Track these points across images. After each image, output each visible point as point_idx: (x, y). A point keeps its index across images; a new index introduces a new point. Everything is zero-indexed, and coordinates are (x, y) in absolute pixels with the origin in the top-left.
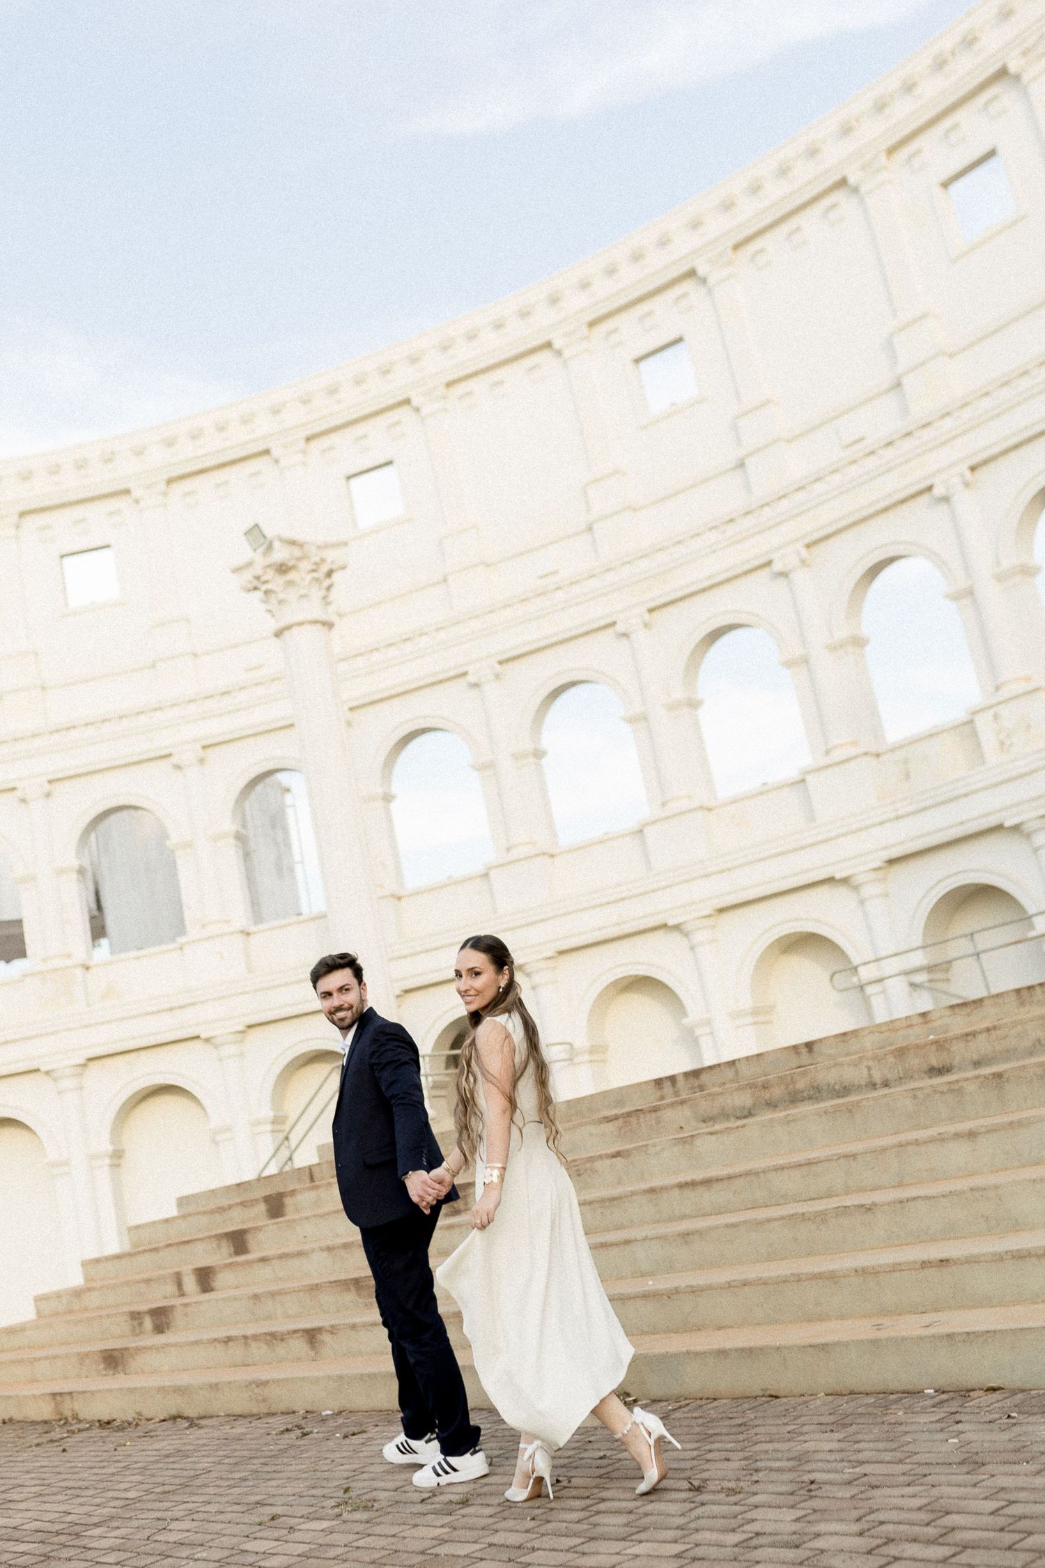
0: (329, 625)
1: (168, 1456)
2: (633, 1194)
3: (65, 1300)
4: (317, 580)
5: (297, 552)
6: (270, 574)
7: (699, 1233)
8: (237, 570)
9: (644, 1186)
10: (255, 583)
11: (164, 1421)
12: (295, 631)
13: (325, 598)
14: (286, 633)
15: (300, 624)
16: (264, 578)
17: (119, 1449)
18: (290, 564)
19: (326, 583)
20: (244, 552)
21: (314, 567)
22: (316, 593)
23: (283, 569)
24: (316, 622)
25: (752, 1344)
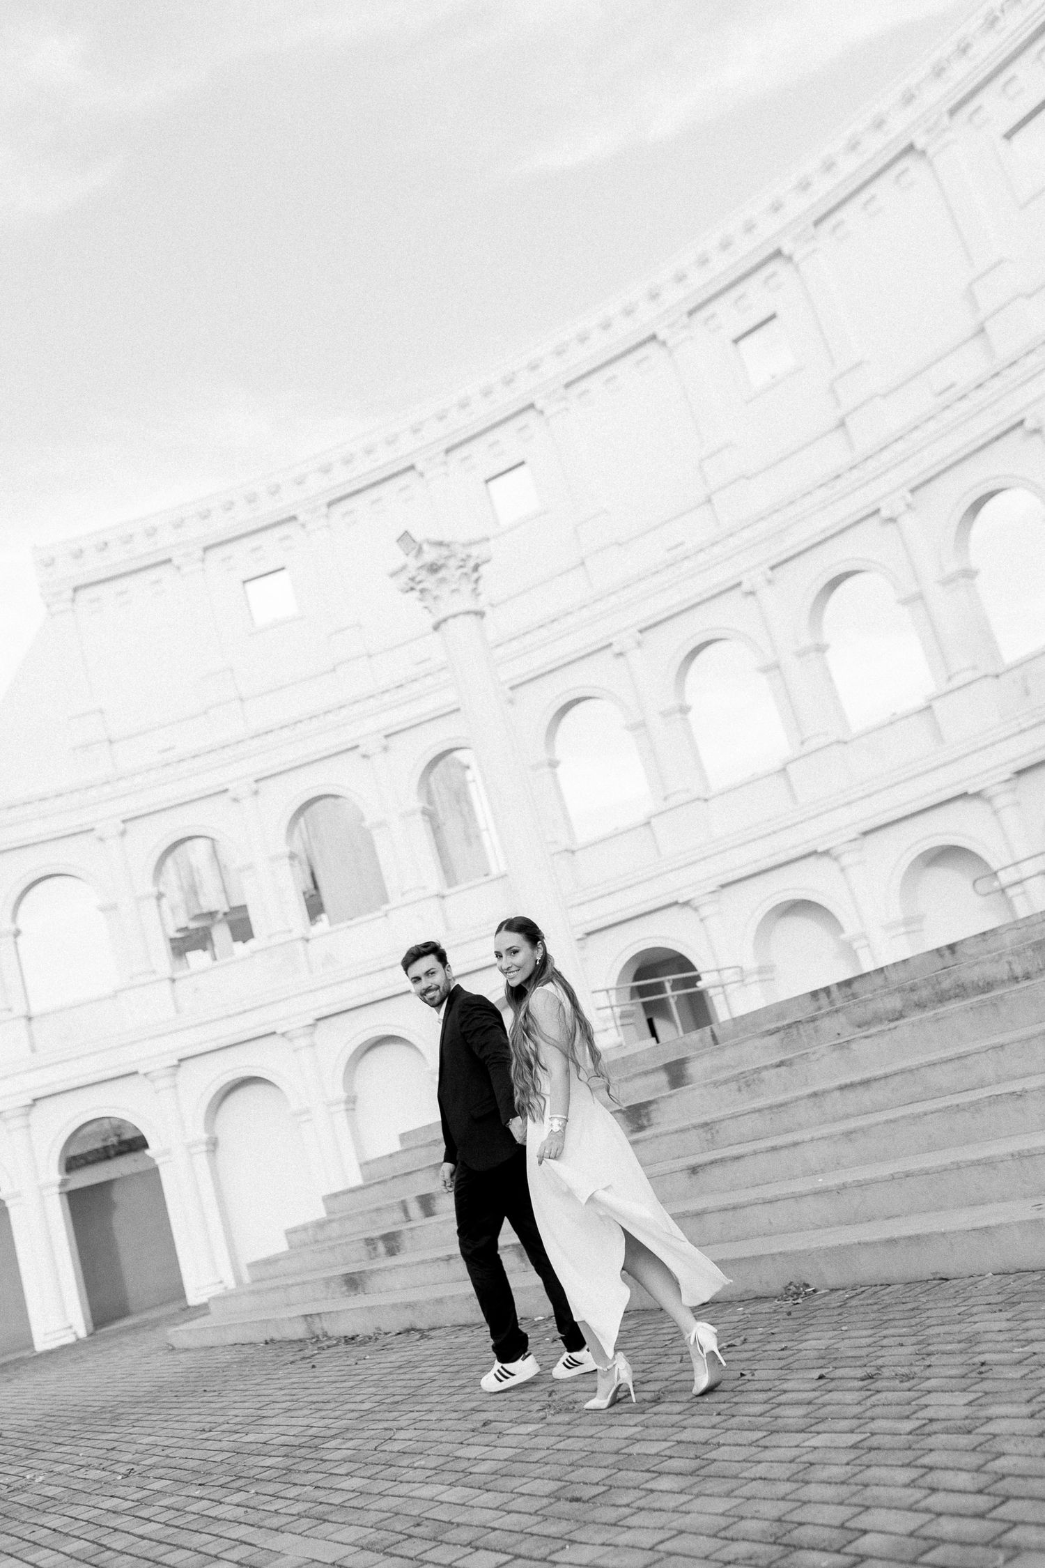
0: (480, 614)
1: (400, 1367)
2: (798, 1099)
3: (311, 1231)
4: (466, 574)
5: (444, 552)
6: (423, 575)
7: (863, 1131)
8: (393, 574)
9: (810, 1090)
10: (412, 584)
11: (399, 1334)
12: (450, 621)
13: (475, 589)
14: (443, 627)
15: (455, 616)
16: (418, 579)
17: (359, 1362)
18: (440, 563)
19: (475, 575)
20: (398, 557)
21: (461, 563)
22: (467, 587)
23: (434, 568)
24: (468, 613)
25: (919, 1232)
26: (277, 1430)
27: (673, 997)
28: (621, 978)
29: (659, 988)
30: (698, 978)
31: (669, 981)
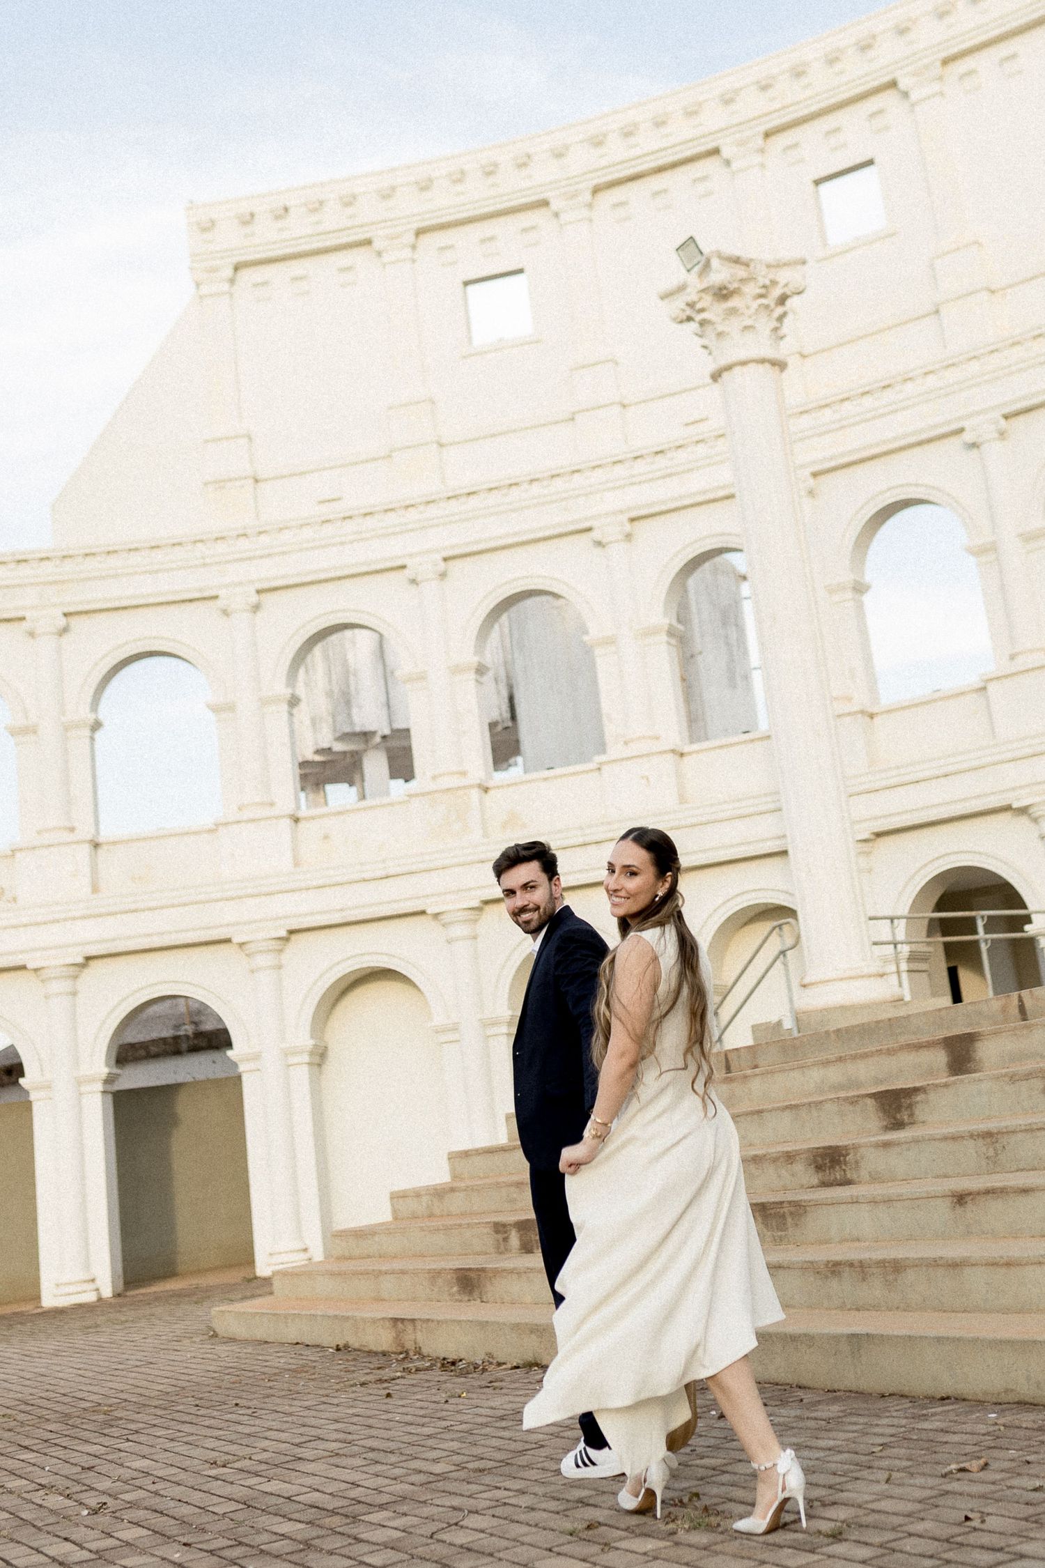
0: (780, 365)
1: (502, 1418)
3: (425, 1199)
4: (767, 307)
5: (741, 272)
6: (707, 301)
8: (664, 297)
10: (689, 312)
11: (517, 1367)
12: (737, 370)
13: (776, 329)
14: (725, 375)
15: (744, 363)
16: (698, 306)
17: (451, 1401)
18: (732, 287)
19: (780, 310)
20: (675, 272)
21: (763, 291)
22: (765, 325)
23: (723, 293)
24: (762, 361)
26: (309, 1481)
27: (986, 941)
28: (915, 906)
29: (969, 926)
30: (1027, 919)
31: (983, 917)
